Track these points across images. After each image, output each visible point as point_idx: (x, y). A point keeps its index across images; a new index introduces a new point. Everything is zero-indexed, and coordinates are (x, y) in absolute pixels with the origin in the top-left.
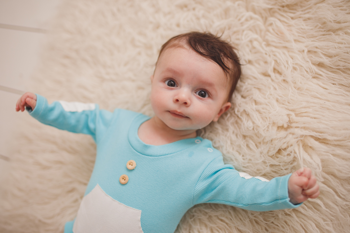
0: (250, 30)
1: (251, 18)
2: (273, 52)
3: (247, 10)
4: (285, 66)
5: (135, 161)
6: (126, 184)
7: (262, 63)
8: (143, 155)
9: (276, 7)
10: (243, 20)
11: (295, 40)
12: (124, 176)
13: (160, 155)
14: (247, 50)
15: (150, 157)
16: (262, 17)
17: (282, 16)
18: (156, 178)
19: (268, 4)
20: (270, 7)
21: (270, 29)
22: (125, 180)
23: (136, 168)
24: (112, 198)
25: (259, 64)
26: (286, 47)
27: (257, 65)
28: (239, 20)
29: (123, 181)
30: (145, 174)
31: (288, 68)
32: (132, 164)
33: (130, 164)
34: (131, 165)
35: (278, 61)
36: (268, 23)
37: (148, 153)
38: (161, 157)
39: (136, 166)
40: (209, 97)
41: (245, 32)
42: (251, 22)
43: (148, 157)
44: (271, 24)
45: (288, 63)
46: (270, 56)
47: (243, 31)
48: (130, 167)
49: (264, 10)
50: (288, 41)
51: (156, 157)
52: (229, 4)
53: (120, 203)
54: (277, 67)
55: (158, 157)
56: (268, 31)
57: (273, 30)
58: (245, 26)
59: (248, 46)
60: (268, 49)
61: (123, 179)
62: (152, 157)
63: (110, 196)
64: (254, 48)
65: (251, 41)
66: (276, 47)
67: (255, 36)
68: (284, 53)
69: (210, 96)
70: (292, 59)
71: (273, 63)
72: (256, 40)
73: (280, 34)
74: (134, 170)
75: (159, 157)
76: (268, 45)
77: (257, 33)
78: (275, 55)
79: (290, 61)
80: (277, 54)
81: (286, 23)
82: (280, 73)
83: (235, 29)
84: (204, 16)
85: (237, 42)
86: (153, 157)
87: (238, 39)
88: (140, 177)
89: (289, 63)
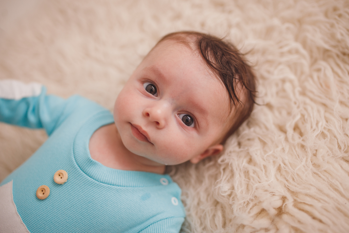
0: (289, 66)
1: (297, 52)
2: (305, 103)
3: (296, 39)
4: (312, 127)
5: (68, 174)
6: (43, 200)
7: (284, 113)
8: (81, 170)
9: (335, 51)
10: (286, 49)
11: (341, 103)
12: (45, 188)
13: (103, 181)
14: (274, 89)
15: (89, 177)
16: (311, 57)
17: (338, 65)
18: (83, 211)
19: (326, 42)
20: (327, 47)
21: (315, 75)
22: (43, 194)
23: (66, 185)
24: (17, 210)
25: (280, 113)
26: (324, 105)
27: (277, 113)
28: (281, 47)
29: (40, 195)
30: (72, 198)
31: (314, 130)
32: (62, 177)
33: (60, 175)
34: (60, 177)
35: (306, 117)
36: (316, 66)
37: (89, 172)
38: (104, 184)
39: (66, 181)
40: (195, 127)
41: (281, 67)
42: (294, 57)
43: (87, 176)
44: (319, 70)
45: (317, 124)
46: (298, 107)
47: (280, 64)
48: (58, 179)
49: (318, 48)
50: (331, 99)
51: (97, 182)
52: (276, 22)
53: (23, 222)
54: (300, 125)
55: (99, 183)
56: (311, 77)
57: (319, 78)
58: (284, 59)
59: (277, 85)
60: (301, 98)
61: (42, 191)
62: (91, 178)
63: (15, 205)
64: (284, 90)
65: (284, 81)
66: (312, 99)
67: (292, 76)
68: (319, 111)
69: (197, 126)
70: (327, 122)
71: (298, 117)
72: (291, 81)
73: (325, 87)
74: (61, 186)
75: (101, 183)
76: (303, 93)
77: (295, 73)
78: (306, 109)
79: (323, 123)
80: (309, 109)
81: (339, 76)
82: (301, 134)
83: (270, 57)
84: (238, 25)
85: (265, 74)
86: (93, 180)
87: (269, 72)
88: (65, 199)
89: (320, 124)
